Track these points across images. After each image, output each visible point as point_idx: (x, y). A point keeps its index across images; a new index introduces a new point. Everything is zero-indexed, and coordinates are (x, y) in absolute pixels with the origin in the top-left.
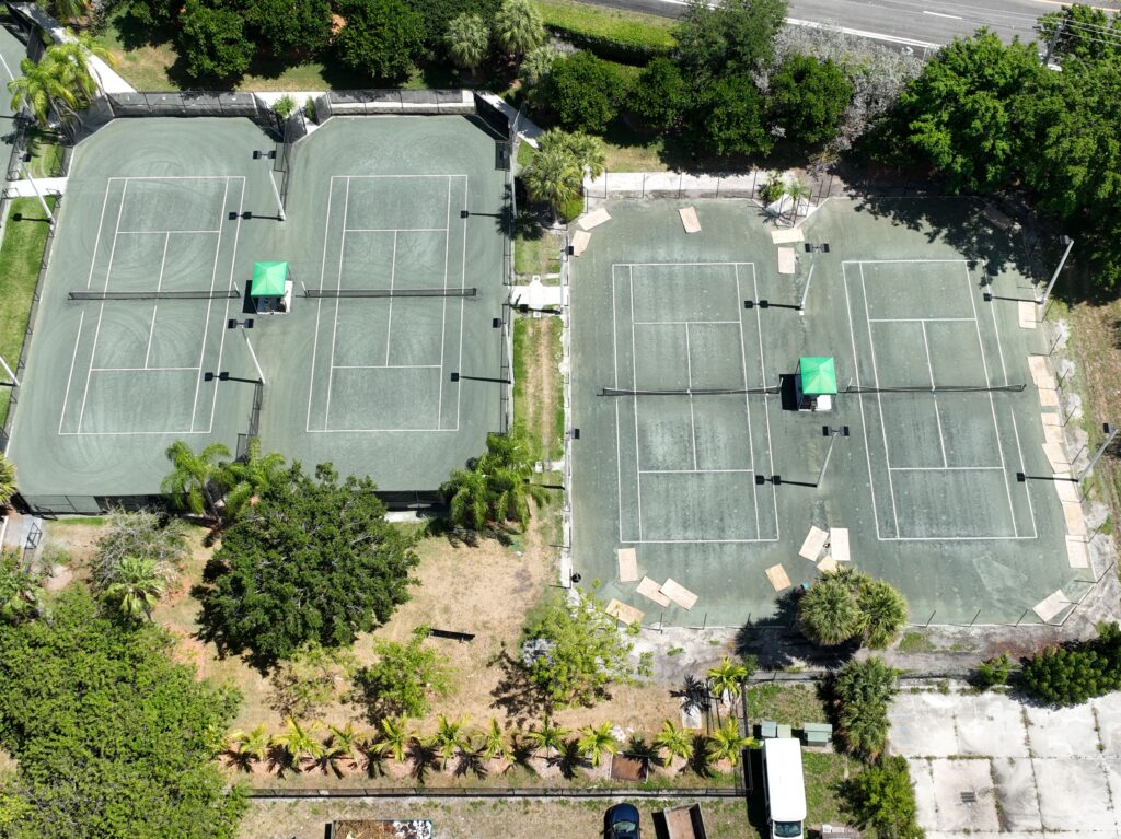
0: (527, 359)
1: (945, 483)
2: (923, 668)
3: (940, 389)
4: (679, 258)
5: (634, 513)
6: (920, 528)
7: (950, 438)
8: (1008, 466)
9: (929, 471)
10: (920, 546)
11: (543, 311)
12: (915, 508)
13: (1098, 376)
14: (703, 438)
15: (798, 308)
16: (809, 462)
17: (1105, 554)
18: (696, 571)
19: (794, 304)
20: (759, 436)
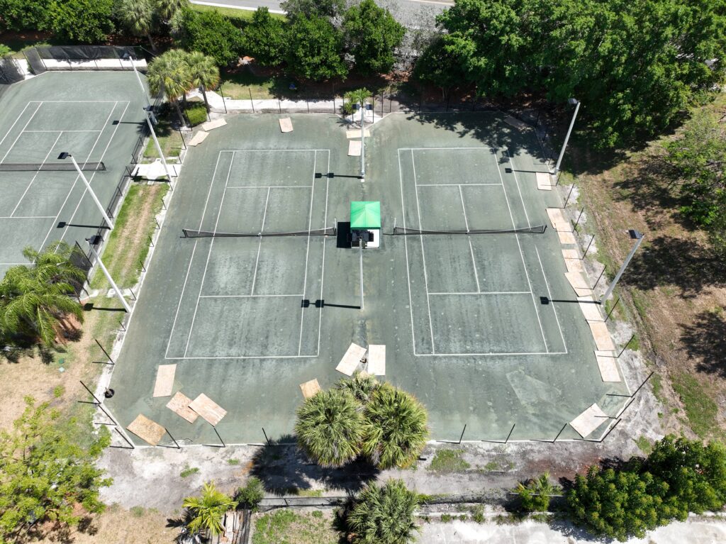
0: (131, 212)
1: (479, 305)
2: (456, 492)
3: (474, 232)
4: (273, 147)
5: (186, 332)
6: (455, 346)
7: (483, 268)
8: (535, 291)
9: (464, 295)
10: (454, 361)
11: (157, 180)
12: (450, 326)
13: (607, 222)
14: (264, 269)
15: (360, 178)
17: (635, 369)
18: (231, 386)
19: (357, 174)
20: (314, 268)
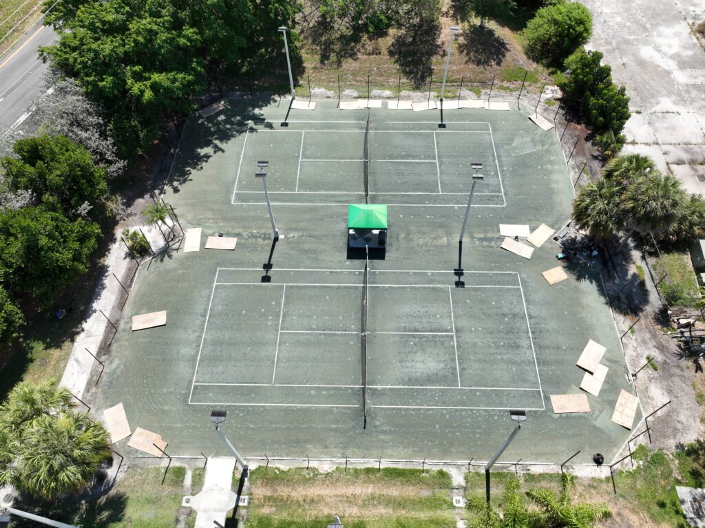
1: (450, 163)
3: (366, 156)
4: (197, 334)
5: (509, 394)
7: (410, 156)
9: (440, 171)
11: (239, 493)
14: (416, 325)
15: (276, 239)
16: (438, 244)
17: (496, 95)
18: (563, 341)
19: (271, 242)
20: (413, 279)
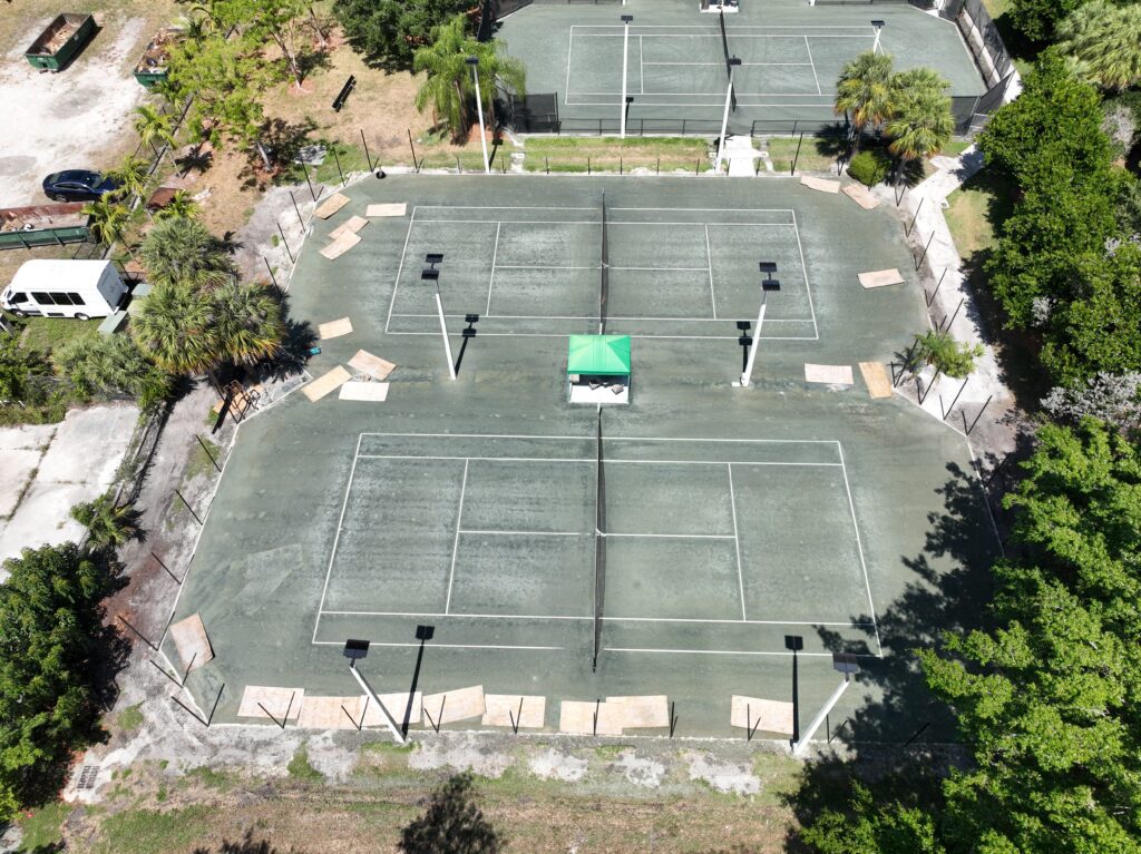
0: (652, 147)
1: (432, 526)
2: (163, 459)
5: (447, 217)
6: (364, 484)
7: (512, 545)
8: (450, 622)
9: (456, 508)
10: (340, 480)
12: (400, 482)
14: (538, 275)
20: (535, 326)
